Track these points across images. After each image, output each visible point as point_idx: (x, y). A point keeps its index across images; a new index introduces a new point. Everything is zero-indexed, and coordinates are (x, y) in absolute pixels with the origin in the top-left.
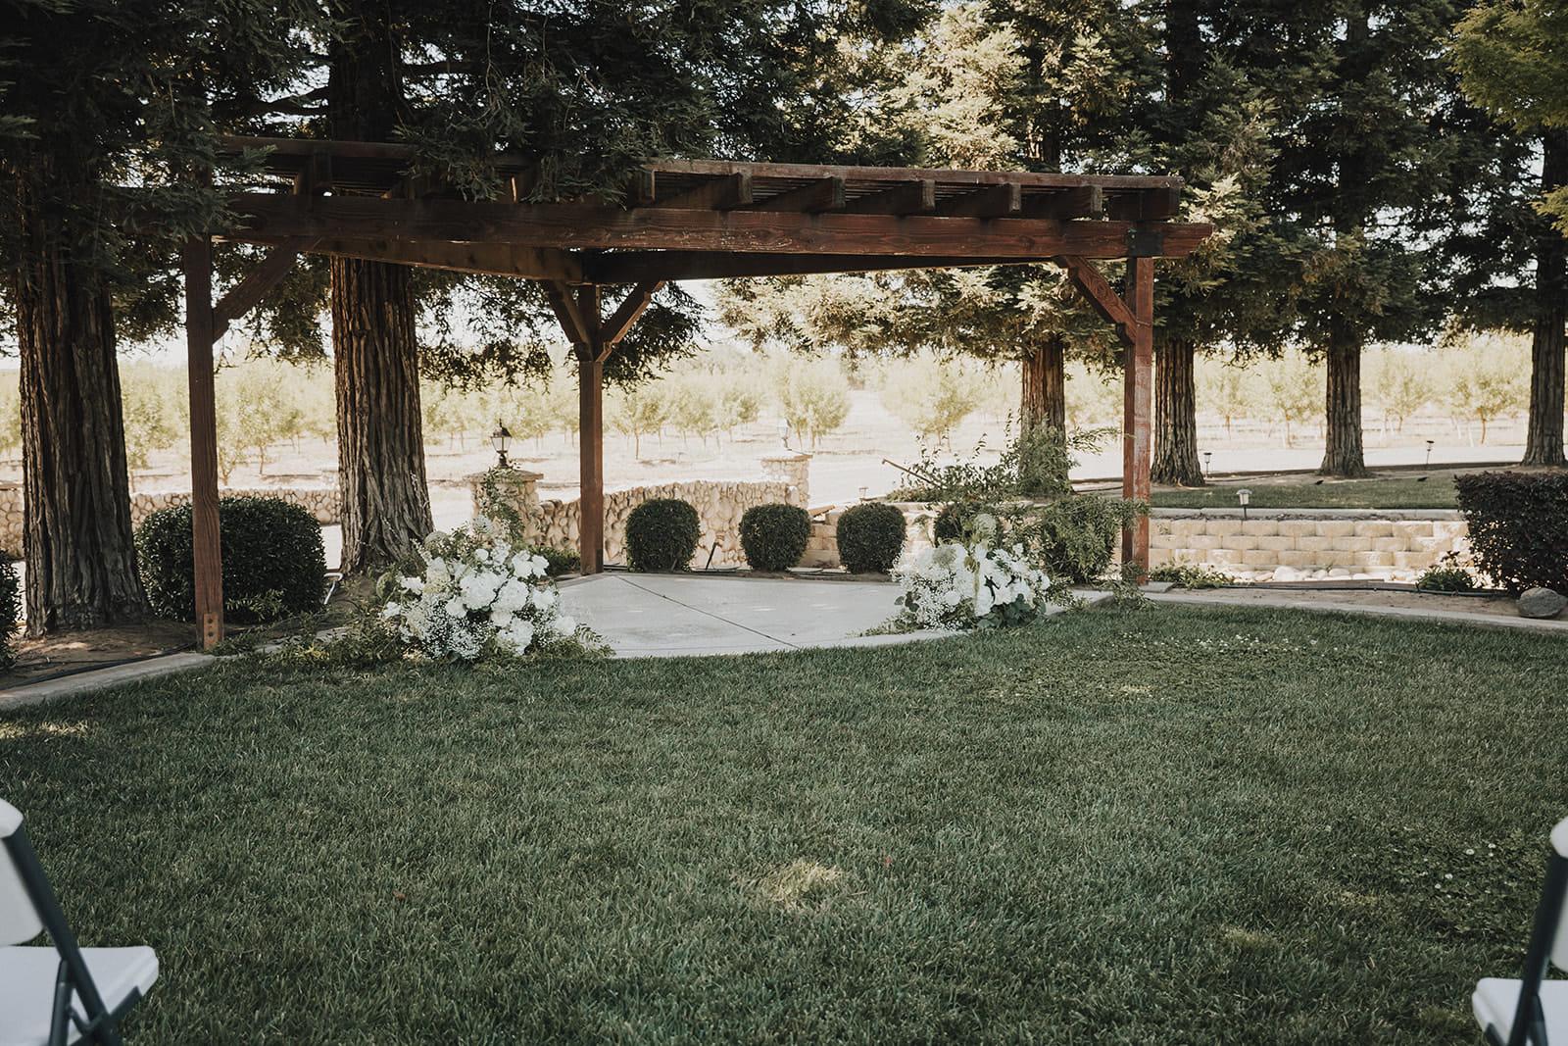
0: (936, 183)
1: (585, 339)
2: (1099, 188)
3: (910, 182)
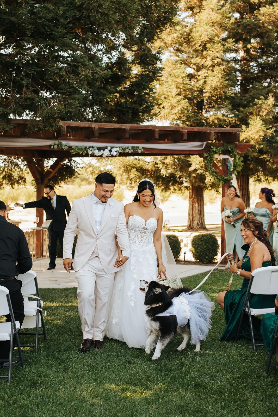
0: (159, 130)
1: (38, 177)
2: (213, 132)
3: (151, 130)
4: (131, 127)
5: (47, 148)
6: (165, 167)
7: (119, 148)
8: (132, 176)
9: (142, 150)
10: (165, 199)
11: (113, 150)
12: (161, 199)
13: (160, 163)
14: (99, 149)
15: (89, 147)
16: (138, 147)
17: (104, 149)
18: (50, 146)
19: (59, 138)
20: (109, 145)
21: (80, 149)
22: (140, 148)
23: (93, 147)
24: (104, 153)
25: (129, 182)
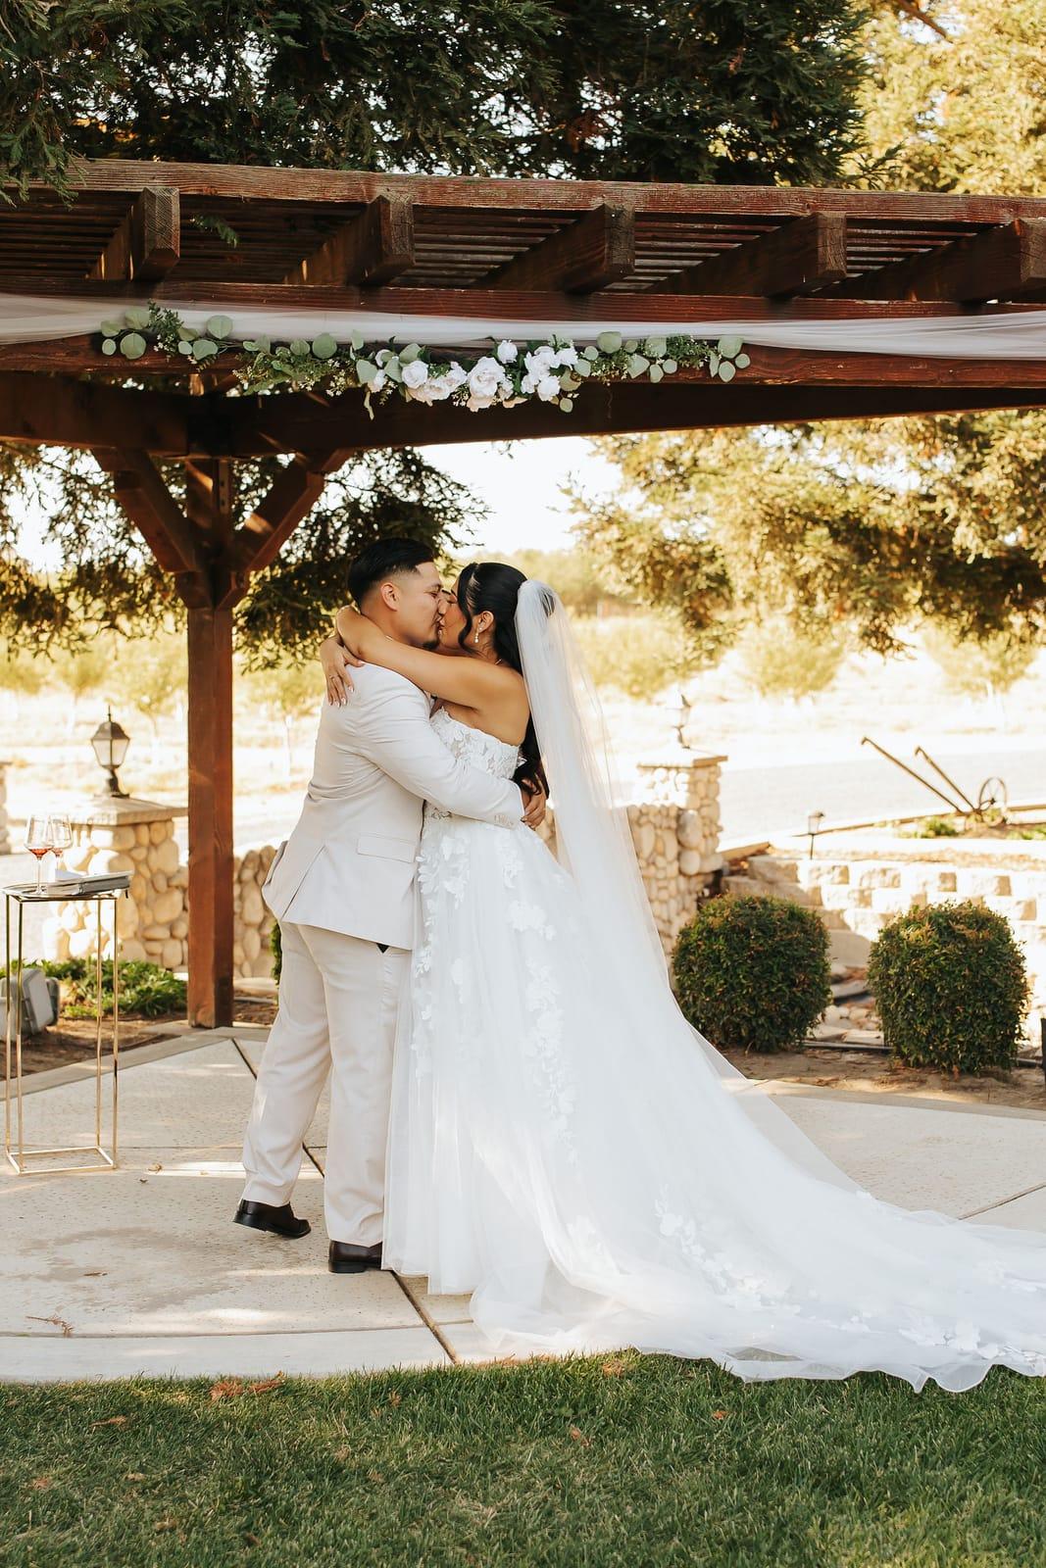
1: (192, 565)
3: (794, 219)
4: (653, 199)
5: (74, 353)
6: (976, 511)
7: (580, 349)
8: (808, 563)
9: (744, 361)
10: (1010, 672)
11: (538, 365)
12: (993, 673)
13: (946, 490)
14: (437, 357)
15: (369, 350)
16: (713, 343)
17: (467, 356)
18: (97, 338)
19: (161, 287)
20: (508, 333)
21: (303, 358)
22: (729, 346)
23: (396, 347)
24: (474, 385)
25: (792, 595)
